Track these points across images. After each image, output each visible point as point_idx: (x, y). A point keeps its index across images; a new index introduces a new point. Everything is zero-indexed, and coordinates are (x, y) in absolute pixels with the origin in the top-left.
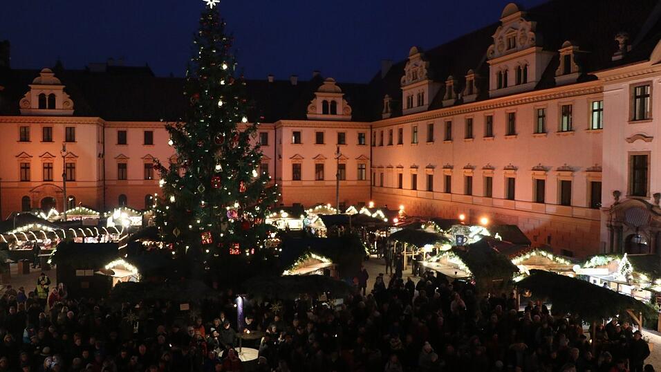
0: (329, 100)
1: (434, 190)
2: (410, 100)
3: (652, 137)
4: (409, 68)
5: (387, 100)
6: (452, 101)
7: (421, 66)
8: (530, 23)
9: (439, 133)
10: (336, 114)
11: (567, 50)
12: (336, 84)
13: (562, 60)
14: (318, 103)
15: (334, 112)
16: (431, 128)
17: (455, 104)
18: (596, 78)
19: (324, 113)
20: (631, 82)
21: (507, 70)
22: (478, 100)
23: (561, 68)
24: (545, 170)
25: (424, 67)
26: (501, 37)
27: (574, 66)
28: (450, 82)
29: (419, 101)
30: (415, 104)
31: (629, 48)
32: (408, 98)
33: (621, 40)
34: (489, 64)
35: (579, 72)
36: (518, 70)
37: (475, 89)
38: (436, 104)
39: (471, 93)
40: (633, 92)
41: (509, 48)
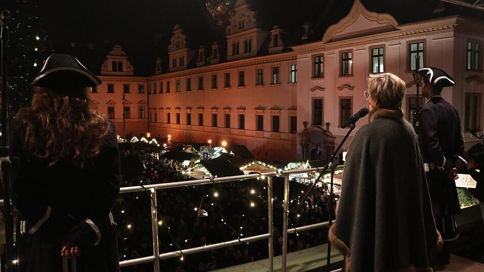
0: (117, 61)
1: (192, 124)
2: (174, 61)
3: (324, 88)
4: (173, 39)
5: (158, 62)
6: (203, 63)
7: (182, 39)
8: (253, 12)
9: (194, 85)
10: (122, 71)
11: (275, 31)
12: (122, 50)
13: (273, 37)
14: (109, 63)
15: (121, 70)
16: (189, 81)
17: (205, 65)
18: (292, 50)
19: (113, 71)
20: (312, 54)
21: (238, 43)
22: (220, 62)
23: (272, 43)
24: (263, 109)
25: (184, 39)
26: (235, 21)
27: (280, 42)
28: (201, 50)
29: (180, 62)
30: (178, 65)
31: (312, 32)
32: (173, 60)
33: (306, 27)
34: (227, 39)
35: (283, 46)
36: (246, 43)
37: (218, 55)
38: (192, 65)
39: (215, 58)
40: (314, 59)
41: (240, 28)
